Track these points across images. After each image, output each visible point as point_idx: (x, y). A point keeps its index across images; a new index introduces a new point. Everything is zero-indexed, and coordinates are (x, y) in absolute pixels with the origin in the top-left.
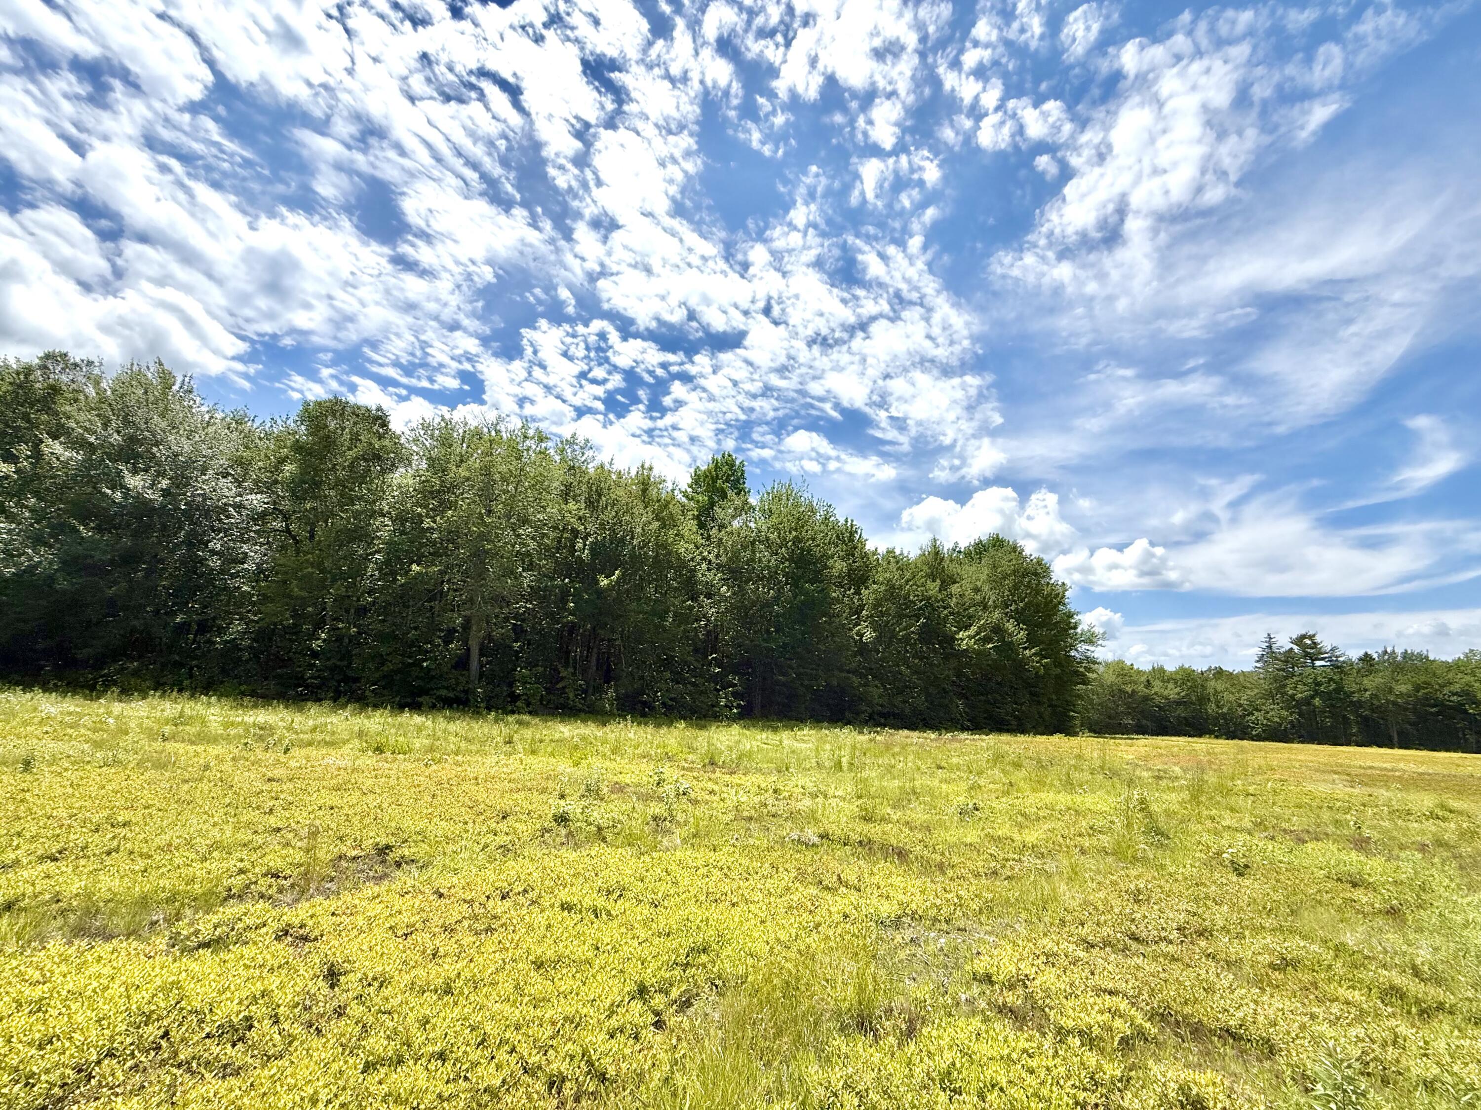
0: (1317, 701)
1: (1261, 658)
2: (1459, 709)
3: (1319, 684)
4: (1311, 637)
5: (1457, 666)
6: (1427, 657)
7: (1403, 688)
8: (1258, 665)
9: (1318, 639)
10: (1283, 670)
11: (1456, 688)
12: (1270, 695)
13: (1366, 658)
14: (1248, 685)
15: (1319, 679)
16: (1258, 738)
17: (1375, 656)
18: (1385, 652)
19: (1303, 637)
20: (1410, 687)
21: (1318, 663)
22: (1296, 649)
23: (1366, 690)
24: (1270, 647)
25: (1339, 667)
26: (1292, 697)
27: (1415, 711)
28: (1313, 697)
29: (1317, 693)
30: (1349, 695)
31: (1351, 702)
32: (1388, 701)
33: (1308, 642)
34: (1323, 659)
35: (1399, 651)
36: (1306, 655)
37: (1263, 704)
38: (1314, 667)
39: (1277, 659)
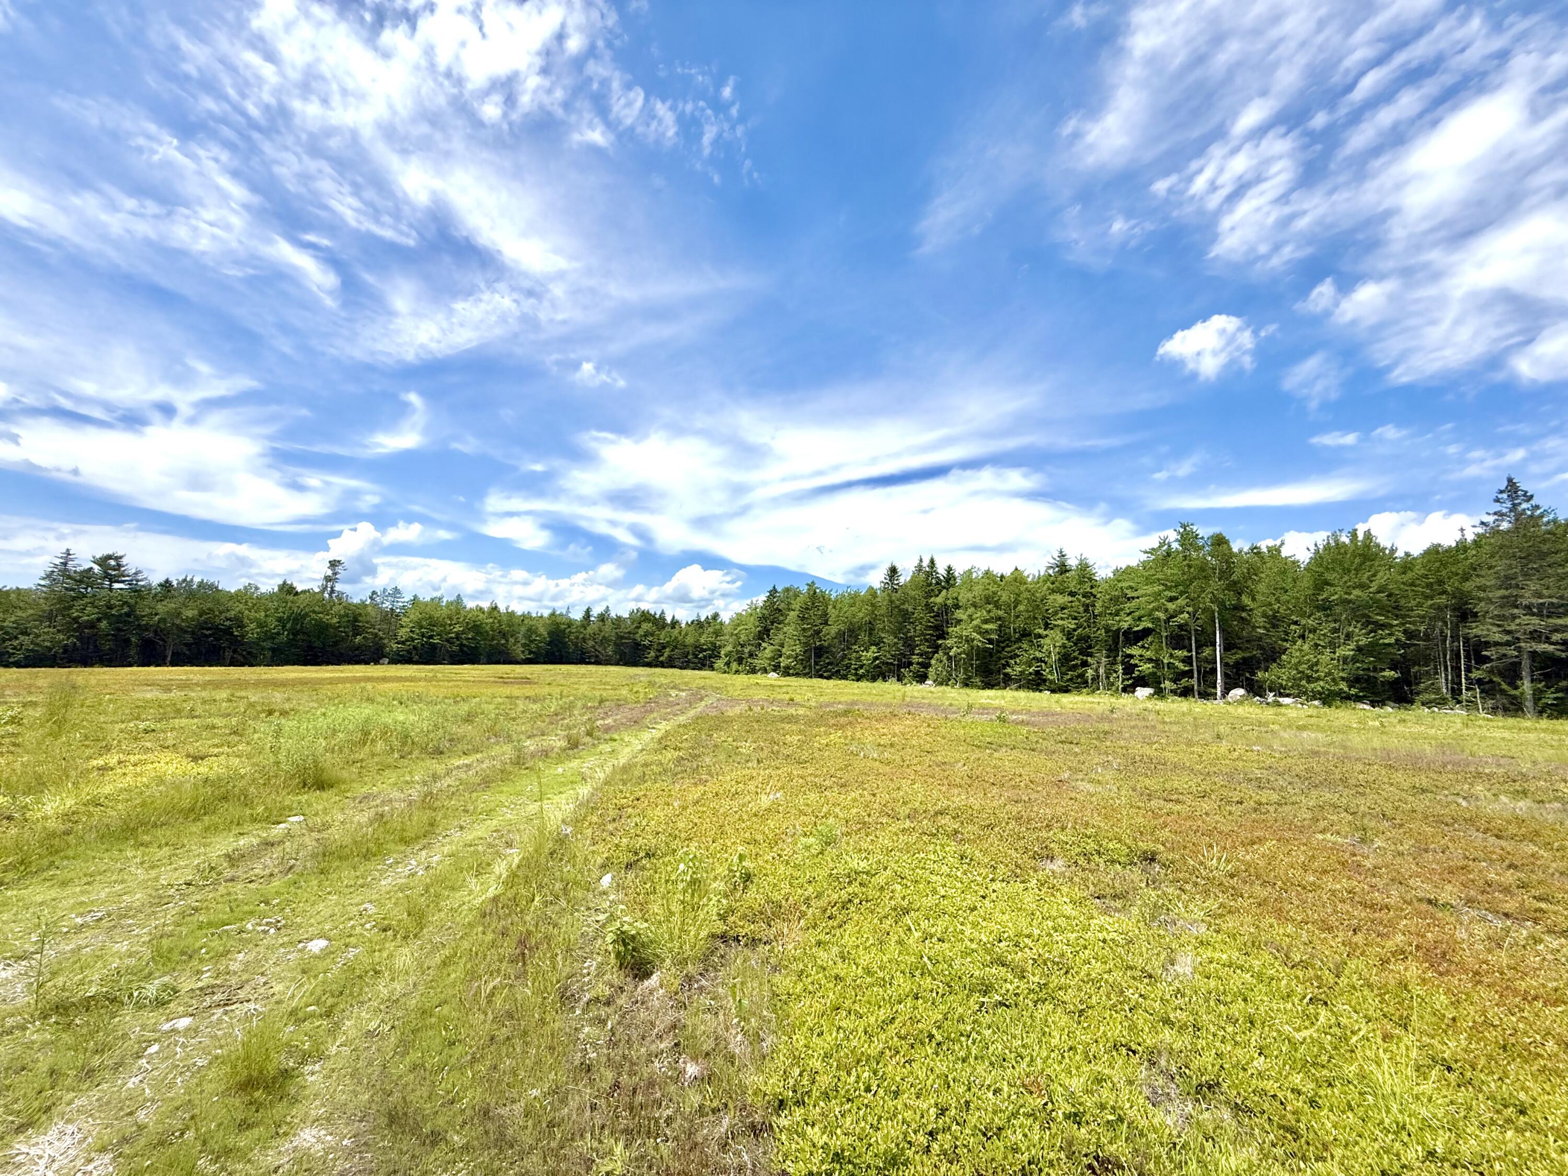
0: (104, 624)
1: (49, 576)
2: (228, 631)
3: (110, 607)
4: (117, 559)
5: (238, 597)
6: (217, 588)
7: (190, 613)
8: (43, 582)
9: (124, 561)
10: (73, 590)
11: (232, 614)
12: (50, 617)
13: (167, 585)
14: (22, 604)
15: (112, 602)
16: (18, 665)
17: (175, 583)
18: (185, 580)
19: (109, 557)
20: (196, 612)
21: (116, 586)
22: (97, 568)
23: (156, 614)
24: (65, 564)
25: (138, 592)
26: (76, 620)
27: (193, 633)
28: (99, 620)
29: (106, 616)
30: (138, 618)
31: (139, 625)
32: (173, 624)
33: (113, 563)
34: (123, 582)
35: (197, 580)
36: (106, 576)
37: (36, 627)
38: (111, 590)
39: (69, 577)
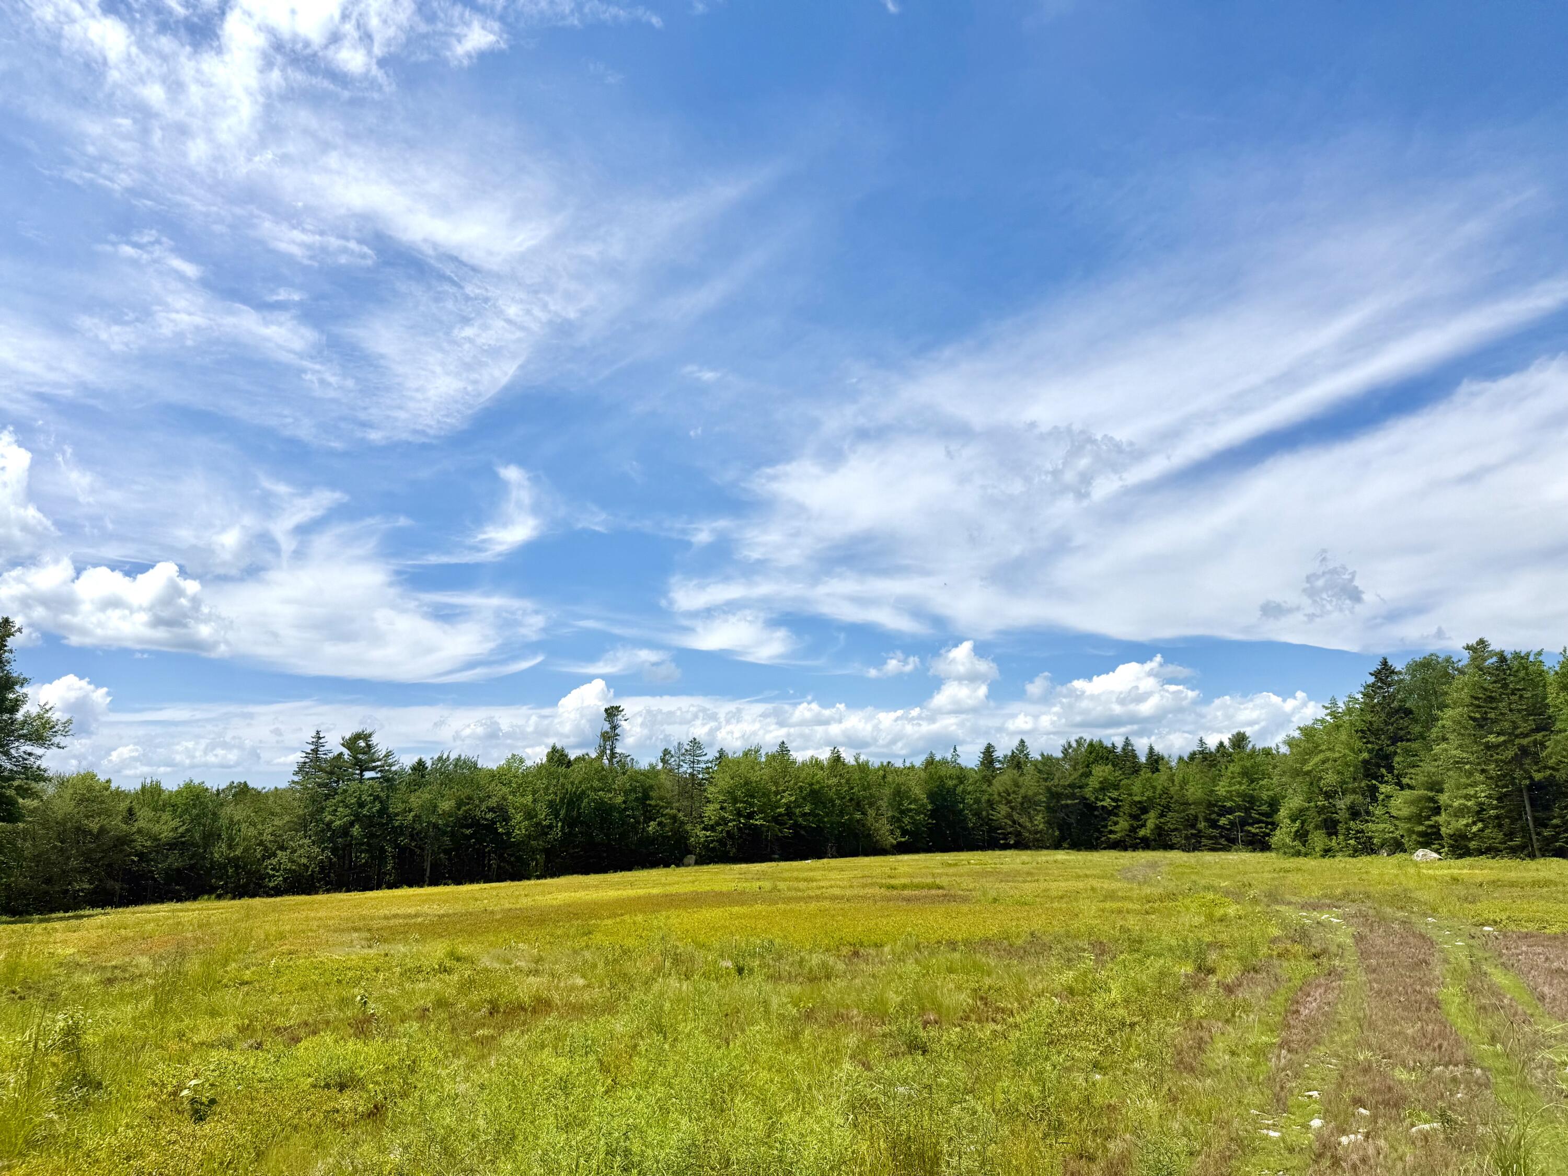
0: (356, 830)
1: (302, 768)
2: (490, 827)
3: (361, 805)
4: (366, 737)
5: (500, 776)
6: (476, 764)
7: (446, 805)
8: (296, 779)
9: (374, 740)
10: (325, 785)
11: (493, 802)
12: (302, 825)
13: (420, 766)
14: (278, 810)
15: (364, 797)
17: (429, 764)
18: (440, 759)
19: (358, 737)
20: (453, 803)
21: (368, 774)
22: (346, 752)
23: (410, 810)
24: (315, 751)
25: (389, 780)
26: (329, 825)
27: (453, 834)
28: (352, 824)
29: (358, 818)
30: (391, 818)
31: (393, 827)
32: (429, 823)
33: (362, 744)
34: (373, 769)
35: (453, 756)
36: (357, 763)
37: (292, 839)
38: (361, 781)
39: (321, 770)
